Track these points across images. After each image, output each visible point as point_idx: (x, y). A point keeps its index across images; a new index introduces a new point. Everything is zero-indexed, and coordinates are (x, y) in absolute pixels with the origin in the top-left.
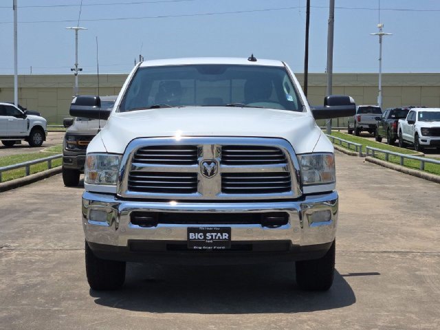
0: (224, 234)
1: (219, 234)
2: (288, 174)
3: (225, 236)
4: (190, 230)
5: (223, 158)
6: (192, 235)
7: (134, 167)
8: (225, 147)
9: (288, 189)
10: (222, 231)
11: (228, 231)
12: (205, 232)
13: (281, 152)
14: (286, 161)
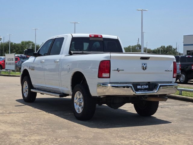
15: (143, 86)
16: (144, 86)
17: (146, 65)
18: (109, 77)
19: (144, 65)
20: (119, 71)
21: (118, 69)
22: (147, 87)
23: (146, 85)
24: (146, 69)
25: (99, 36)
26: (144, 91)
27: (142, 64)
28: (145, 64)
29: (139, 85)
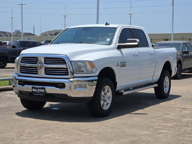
0: (43, 90)
1: (41, 90)
2: (67, 69)
3: (43, 91)
4: (33, 88)
5: (45, 62)
6: (33, 90)
7: (21, 65)
8: (45, 58)
9: (68, 75)
10: (42, 88)
11: (44, 89)
12: (37, 89)
13: (64, 60)
14: (66, 64)
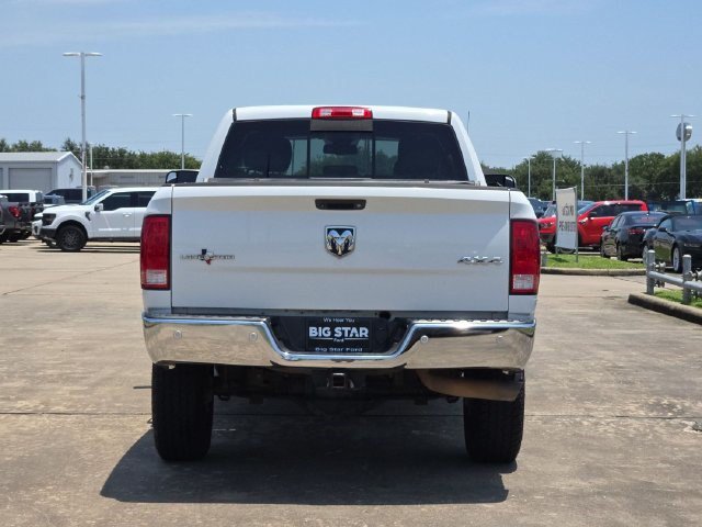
15: (337, 329)
16: (346, 329)
17: (347, 234)
18: (168, 287)
19: (336, 234)
20: (208, 262)
21: (204, 252)
22: (364, 332)
23: (358, 325)
24: (346, 251)
25: (356, 113)
26: (344, 352)
27: (329, 230)
28: (340, 231)
29: (319, 323)
